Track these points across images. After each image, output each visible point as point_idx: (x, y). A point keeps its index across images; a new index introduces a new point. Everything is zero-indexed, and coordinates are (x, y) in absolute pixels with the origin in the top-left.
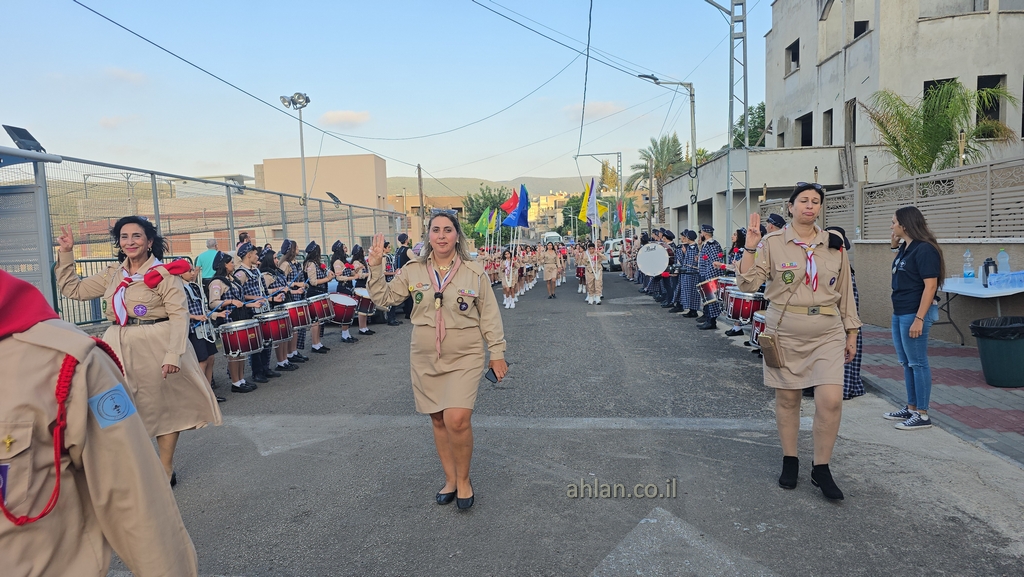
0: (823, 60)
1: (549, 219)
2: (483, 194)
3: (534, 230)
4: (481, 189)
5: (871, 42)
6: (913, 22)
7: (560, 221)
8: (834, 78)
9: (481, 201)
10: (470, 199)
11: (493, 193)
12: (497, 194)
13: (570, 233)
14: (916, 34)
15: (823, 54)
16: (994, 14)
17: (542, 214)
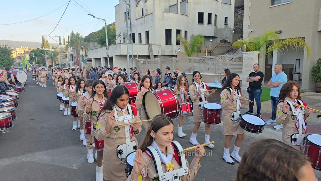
0: (138, 18)
5: (153, 16)
6: (162, 13)
8: (141, 24)
12: (3, 47)
14: (163, 16)
15: (137, 17)
16: (179, 14)
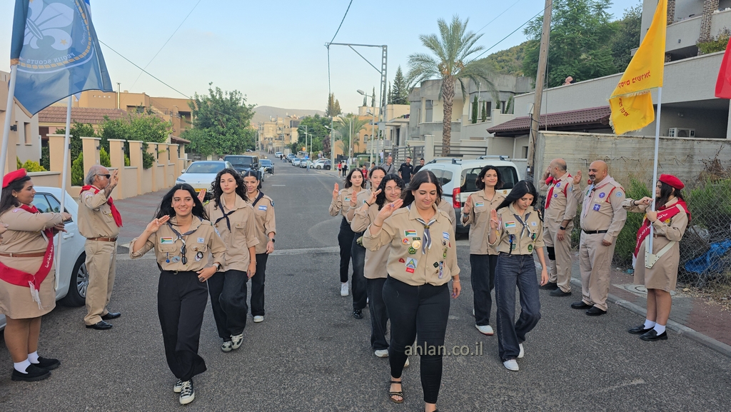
1: (285, 136)
2: (213, 96)
3: (271, 145)
4: (211, 91)
7: (295, 137)
9: (209, 103)
10: (198, 100)
11: (224, 97)
12: (228, 97)
13: (305, 149)
17: (279, 132)
